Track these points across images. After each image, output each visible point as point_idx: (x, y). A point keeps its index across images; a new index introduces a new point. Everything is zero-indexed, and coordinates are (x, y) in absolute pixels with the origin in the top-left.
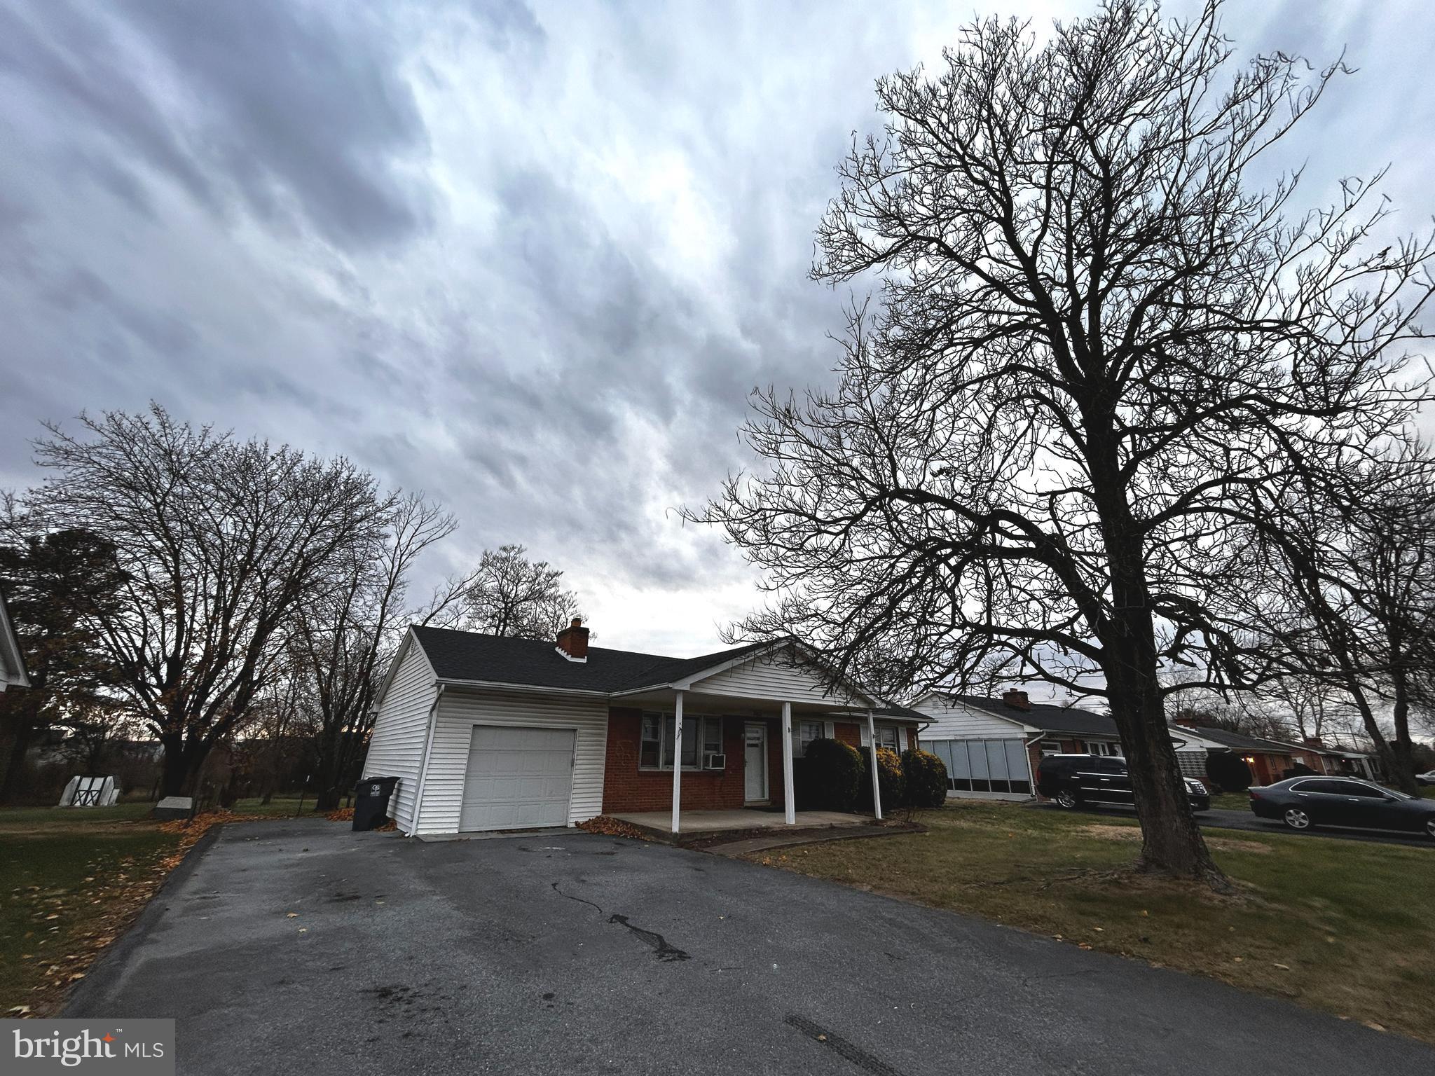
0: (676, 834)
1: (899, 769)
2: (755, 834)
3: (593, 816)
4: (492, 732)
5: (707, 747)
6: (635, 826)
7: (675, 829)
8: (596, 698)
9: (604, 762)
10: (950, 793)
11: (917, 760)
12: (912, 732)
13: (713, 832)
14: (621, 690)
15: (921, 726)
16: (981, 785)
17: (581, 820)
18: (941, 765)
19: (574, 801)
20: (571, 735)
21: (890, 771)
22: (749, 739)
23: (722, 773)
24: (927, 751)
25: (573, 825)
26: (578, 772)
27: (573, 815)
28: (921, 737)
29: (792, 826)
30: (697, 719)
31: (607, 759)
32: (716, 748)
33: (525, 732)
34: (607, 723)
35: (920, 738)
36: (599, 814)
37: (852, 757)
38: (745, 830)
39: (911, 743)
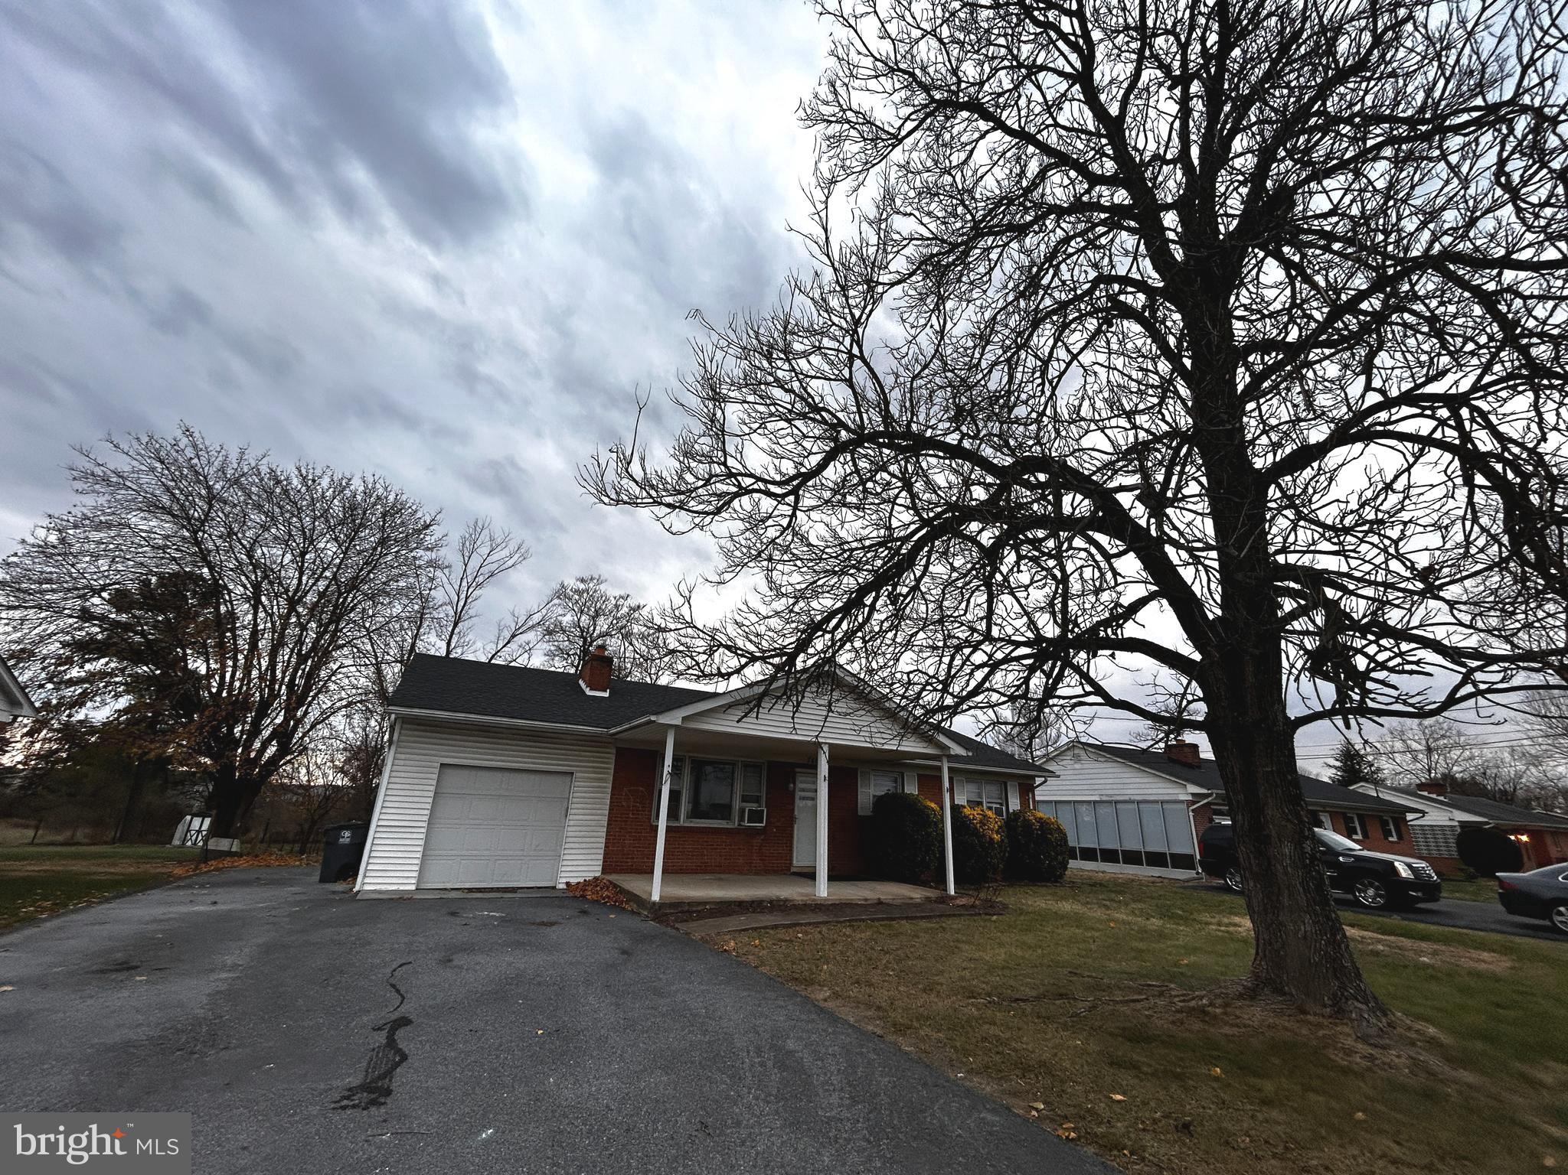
0: (654, 903)
1: (997, 832)
2: (767, 907)
3: (589, 876)
4: (466, 772)
5: (744, 799)
6: (623, 891)
7: (656, 897)
8: (600, 735)
9: (607, 812)
10: (1073, 864)
11: (1027, 824)
12: (1027, 789)
13: (706, 903)
14: (620, 724)
15: (1038, 781)
16: (1110, 856)
17: (573, 881)
18: (1059, 830)
19: (566, 857)
20: (568, 779)
21: (984, 836)
22: (803, 790)
23: (758, 831)
24: (1043, 813)
25: (563, 886)
26: (572, 823)
27: (563, 875)
28: (1040, 794)
29: (825, 899)
30: (734, 764)
31: (611, 810)
32: (757, 800)
33: (507, 774)
34: (612, 766)
35: (1037, 798)
36: (598, 874)
37: (928, 816)
38: (753, 902)
39: (1024, 802)
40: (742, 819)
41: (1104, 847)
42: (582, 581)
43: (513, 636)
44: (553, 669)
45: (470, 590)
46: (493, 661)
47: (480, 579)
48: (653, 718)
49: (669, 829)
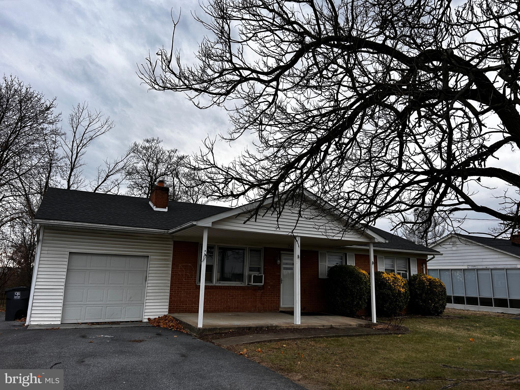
0: (199, 329)
1: (403, 288)
2: (265, 330)
3: (162, 314)
4: (84, 257)
5: (251, 269)
6: (181, 322)
7: (200, 325)
8: (163, 234)
9: (170, 278)
10: (448, 306)
11: (422, 282)
12: (422, 262)
13: (230, 328)
14: (175, 227)
15: (429, 257)
16: (472, 301)
17: (152, 317)
18: (441, 285)
19: (147, 304)
20: (146, 259)
21: (395, 289)
22: (287, 264)
23: (259, 288)
24: (431, 276)
25: (146, 320)
26: (149, 285)
27: (146, 314)
28: (431, 265)
29: (299, 326)
30: (244, 249)
31: (172, 277)
32: (258, 270)
33: (109, 258)
34: (172, 252)
35: (428, 268)
36: (166, 314)
37: (361, 279)
38: (257, 327)
39: (420, 270)
40: (249, 281)
41: (468, 296)
42: (148, 141)
43: (108, 176)
44: (133, 196)
45: (79, 148)
46: (97, 192)
47: (85, 142)
48: (195, 223)
49: (206, 288)
